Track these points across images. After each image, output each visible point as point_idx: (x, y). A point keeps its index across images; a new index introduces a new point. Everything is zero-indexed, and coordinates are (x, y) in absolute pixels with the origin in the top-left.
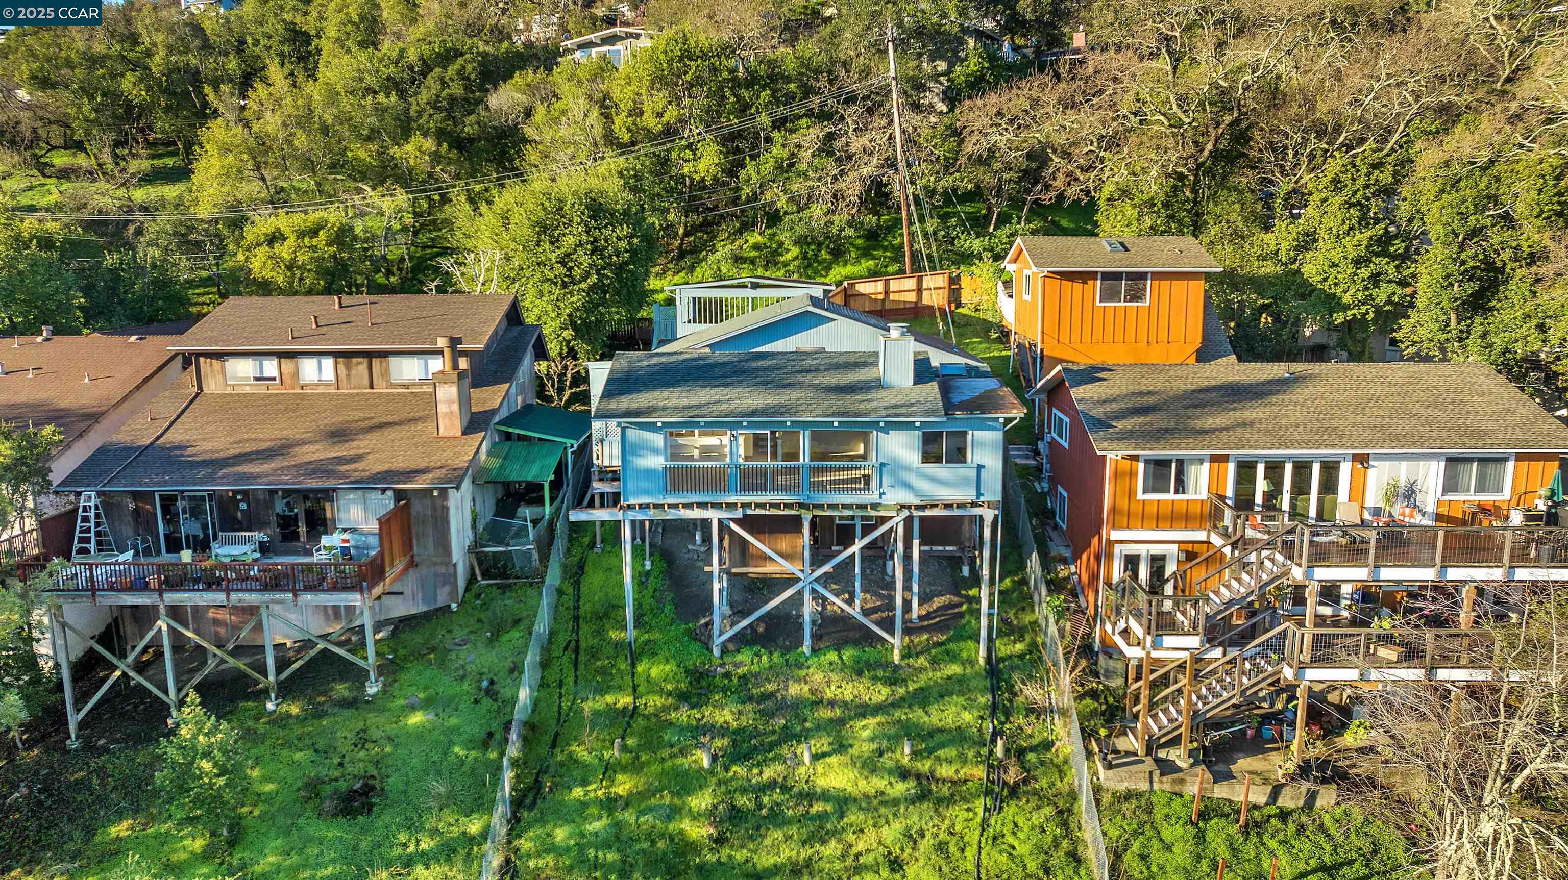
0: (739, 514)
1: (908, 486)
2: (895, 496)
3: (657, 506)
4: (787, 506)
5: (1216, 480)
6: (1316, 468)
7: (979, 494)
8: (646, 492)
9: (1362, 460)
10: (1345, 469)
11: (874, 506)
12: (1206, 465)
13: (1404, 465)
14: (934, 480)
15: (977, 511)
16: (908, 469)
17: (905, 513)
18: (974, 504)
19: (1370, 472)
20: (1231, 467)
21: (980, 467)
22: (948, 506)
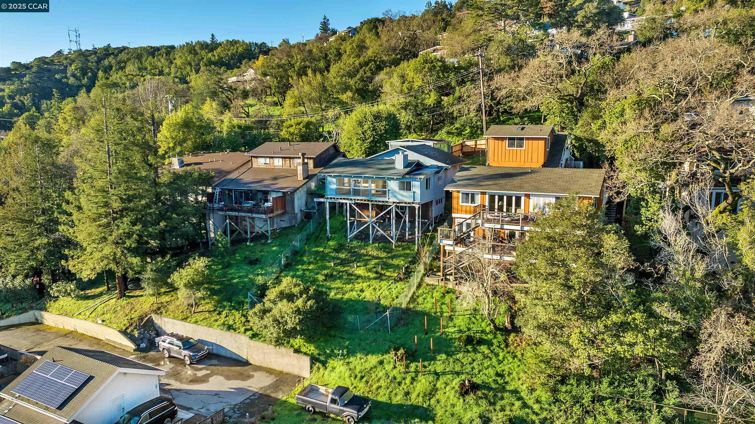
0: (353, 202)
1: (396, 197)
2: (392, 200)
3: (334, 198)
4: (365, 200)
5: (483, 200)
6: (514, 198)
7: (414, 200)
8: (332, 195)
9: (528, 196)
10: (523, 199)
11: (387, 202)
12: (480, 195)
13: (542, 199)
14: (402, 195)
15: (414, 205)
16: (396, 192)
17: (395, 204)
18: (413, 203)
19: (530, 200)
20: (487, 196)
21: (414, 192)
22: (406, 203)
